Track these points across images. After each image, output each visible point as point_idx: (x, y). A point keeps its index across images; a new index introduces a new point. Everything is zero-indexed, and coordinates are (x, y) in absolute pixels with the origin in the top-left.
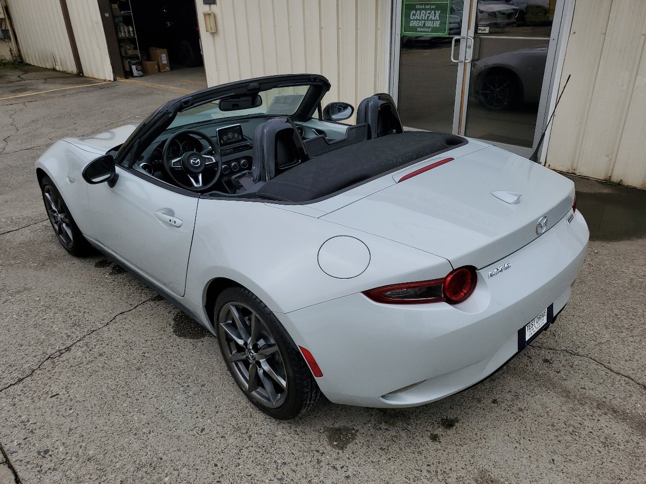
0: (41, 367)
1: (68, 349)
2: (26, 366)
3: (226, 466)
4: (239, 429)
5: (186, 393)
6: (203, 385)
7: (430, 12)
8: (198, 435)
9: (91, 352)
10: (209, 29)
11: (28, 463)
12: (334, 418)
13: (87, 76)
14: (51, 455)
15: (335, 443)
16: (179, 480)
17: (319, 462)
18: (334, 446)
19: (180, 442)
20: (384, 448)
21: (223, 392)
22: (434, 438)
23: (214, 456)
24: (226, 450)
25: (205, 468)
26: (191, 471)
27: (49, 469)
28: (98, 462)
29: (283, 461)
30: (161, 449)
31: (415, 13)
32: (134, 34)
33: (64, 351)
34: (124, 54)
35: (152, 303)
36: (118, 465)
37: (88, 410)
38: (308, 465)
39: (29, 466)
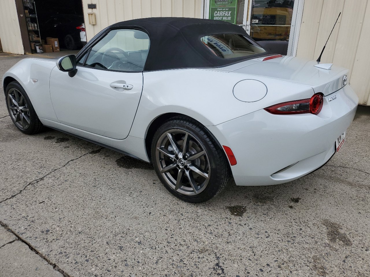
0: (26, 189)
1: (42, 179)
2: (15, 189)
3: (173, 229)
4: (173, 211)
5: (131, 196)
6: (141, 192)
7: (225, 12)
8: (148, 216)
9: (58, 180)
10: (91, 23)
11: (36, 238)
12: (229, 201)
13: (5, 52)
14: (52, 233)
15: (235, 214)
16: (145, 239)
17: (230, 223)
18: (235, 215)
19: (138, 220)
20: (265, 213)
21: (155, 194)
22: (291, 207)
23: (163, 226)
24: (169, 222)
25: (160, 231)
26: (151, 234)
27: (53, 240)
28: (86, 234)
29: (208, 224)
30: (126, 225)
31: (217, 13)
32: (38, 28)
33: (39, 180)
34: (31, 40)
35: (90, 155)
36: (101, 234)
37: (69, 208)
38: (225, 225)
39: (37, 239)
